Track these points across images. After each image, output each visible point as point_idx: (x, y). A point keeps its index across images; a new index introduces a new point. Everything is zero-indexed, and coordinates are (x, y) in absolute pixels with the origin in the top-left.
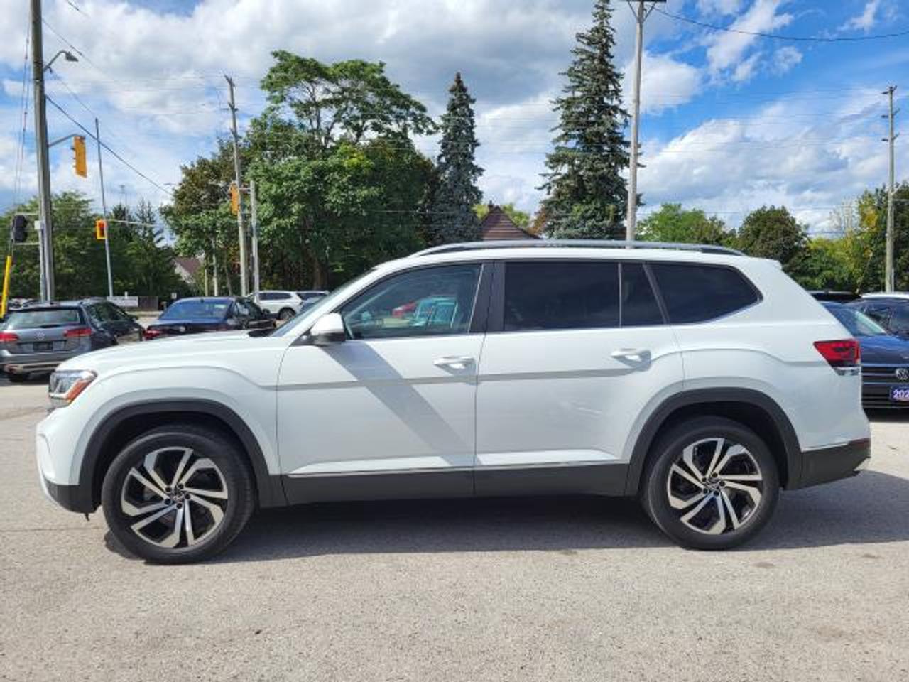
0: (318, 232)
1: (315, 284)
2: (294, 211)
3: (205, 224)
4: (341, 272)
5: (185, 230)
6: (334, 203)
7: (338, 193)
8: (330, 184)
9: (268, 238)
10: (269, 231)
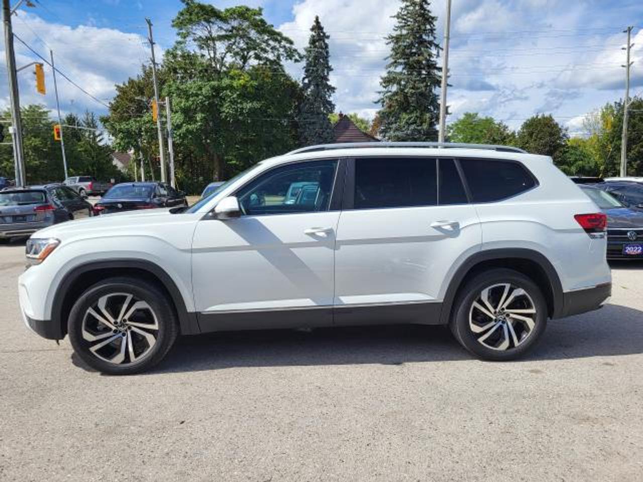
0: (216, 135)
2: (198, 119)
3: (133, 128)
4: (236, 164)
5: (119, 133)
6: (227, 113)
7: (230, 105)
8: (224, 99)
9: (180, 138)
10: (180, 133)
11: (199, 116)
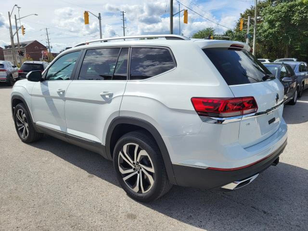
0: (287, 34)
1: (285, 56)
2: (276, 25)
3: (242, 35)
4: (299, 50)
5: (235, 37)
6: (296, 20)
7: (298, 15)
8: (295, 12)
9: (264, 38)
10: (265, 35)
11: (277, 24)
